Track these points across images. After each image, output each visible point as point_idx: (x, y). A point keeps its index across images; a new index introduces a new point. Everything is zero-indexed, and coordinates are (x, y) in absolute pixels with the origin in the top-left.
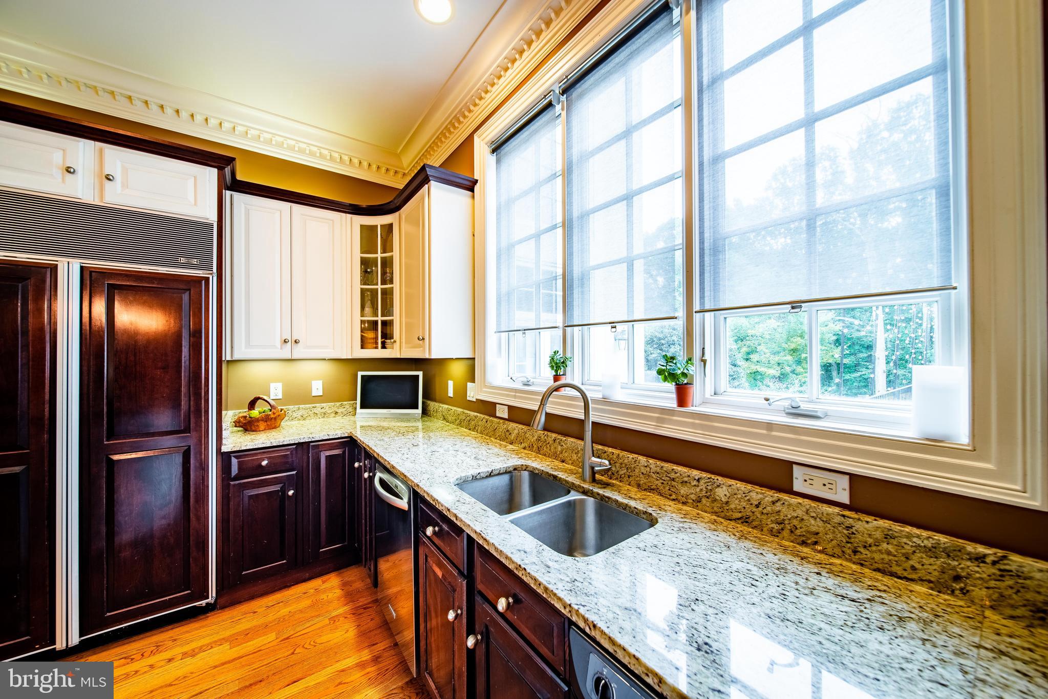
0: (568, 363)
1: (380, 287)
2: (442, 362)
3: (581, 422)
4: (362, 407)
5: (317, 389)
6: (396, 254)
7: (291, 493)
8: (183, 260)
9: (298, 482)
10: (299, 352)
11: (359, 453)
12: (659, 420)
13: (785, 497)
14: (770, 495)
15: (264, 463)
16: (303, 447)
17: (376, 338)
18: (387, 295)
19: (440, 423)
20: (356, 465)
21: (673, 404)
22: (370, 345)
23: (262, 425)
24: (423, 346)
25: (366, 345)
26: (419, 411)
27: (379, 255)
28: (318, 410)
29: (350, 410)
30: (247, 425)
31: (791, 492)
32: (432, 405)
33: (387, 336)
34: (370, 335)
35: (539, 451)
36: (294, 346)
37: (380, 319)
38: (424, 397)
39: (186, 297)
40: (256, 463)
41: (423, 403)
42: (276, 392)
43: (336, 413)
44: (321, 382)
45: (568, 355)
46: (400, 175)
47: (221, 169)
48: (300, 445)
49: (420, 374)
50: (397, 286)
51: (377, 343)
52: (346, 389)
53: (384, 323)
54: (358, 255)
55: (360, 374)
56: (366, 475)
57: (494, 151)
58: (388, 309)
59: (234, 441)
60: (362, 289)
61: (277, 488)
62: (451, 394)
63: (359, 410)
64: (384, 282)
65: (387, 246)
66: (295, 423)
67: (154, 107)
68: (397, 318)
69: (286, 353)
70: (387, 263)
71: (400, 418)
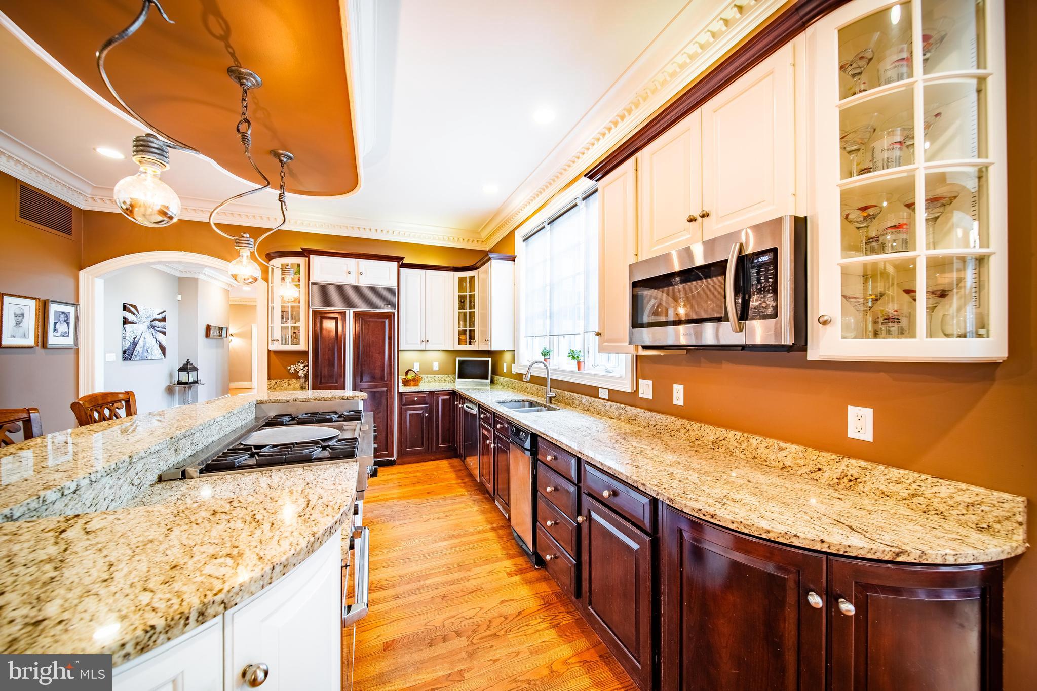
0: (551, 353)
1: (468, 311)
2: (500, 353)
3: (546, 379)
4: (459, 377)
5: (436, 367)
6: (476, 293)
7: (426, 415)
8: (385, 306)
9: (430, 410)
10: (429, 346)
11: (457, 398)
12: (572, 376)
13: (596, 400)
14: (592, 399)
15: (416, 399)
16: (431, 393)
17: (466, 339)
18: (472, 315)
19: (500, 387)
20: (456, 403)
21: (576, 369)
22: (463, 343)
23: (412, 383)
24: (487, 344)
25: (461, 343)
26: (489, 380)
27: (468, 294)
28: (436, 378)
29: (452, 379)
30: (406, 383)
31: (598, 397)
32: (496, 377)
33: (472, 337)
34: (463, 337)
35: (537, 395)
36: (427, 343)
37: (468, 328)
38: (491, 373)
39: (387, 322)
40: (412, 399)
41: (492, 377)
42: (416, 368)
43: (445, 380)
44: (437, 363)
45: (551, 349)
46: (480, 242)
47: (398, 262)
48: (430, 392)
49: (490, 359)
50: (476, 310)
51: (466, 342)
52: (451, 367)
53: (470, 330)
54: (457, 294)
55: (458, 359)
56: (460, 406)
57: (524, 241)
58: (472, 323)
59: (402, 389)
60: (459, 312)
61: (421, 411)
62: (505, 371)
63: (457, 379)
64: (470, 308)
65: (472, 289)
66: (425, 384)
67: (367, 230)
68: (477, 328)
69: (422, 347)
70: (472, 297)
71: (478, 384)
